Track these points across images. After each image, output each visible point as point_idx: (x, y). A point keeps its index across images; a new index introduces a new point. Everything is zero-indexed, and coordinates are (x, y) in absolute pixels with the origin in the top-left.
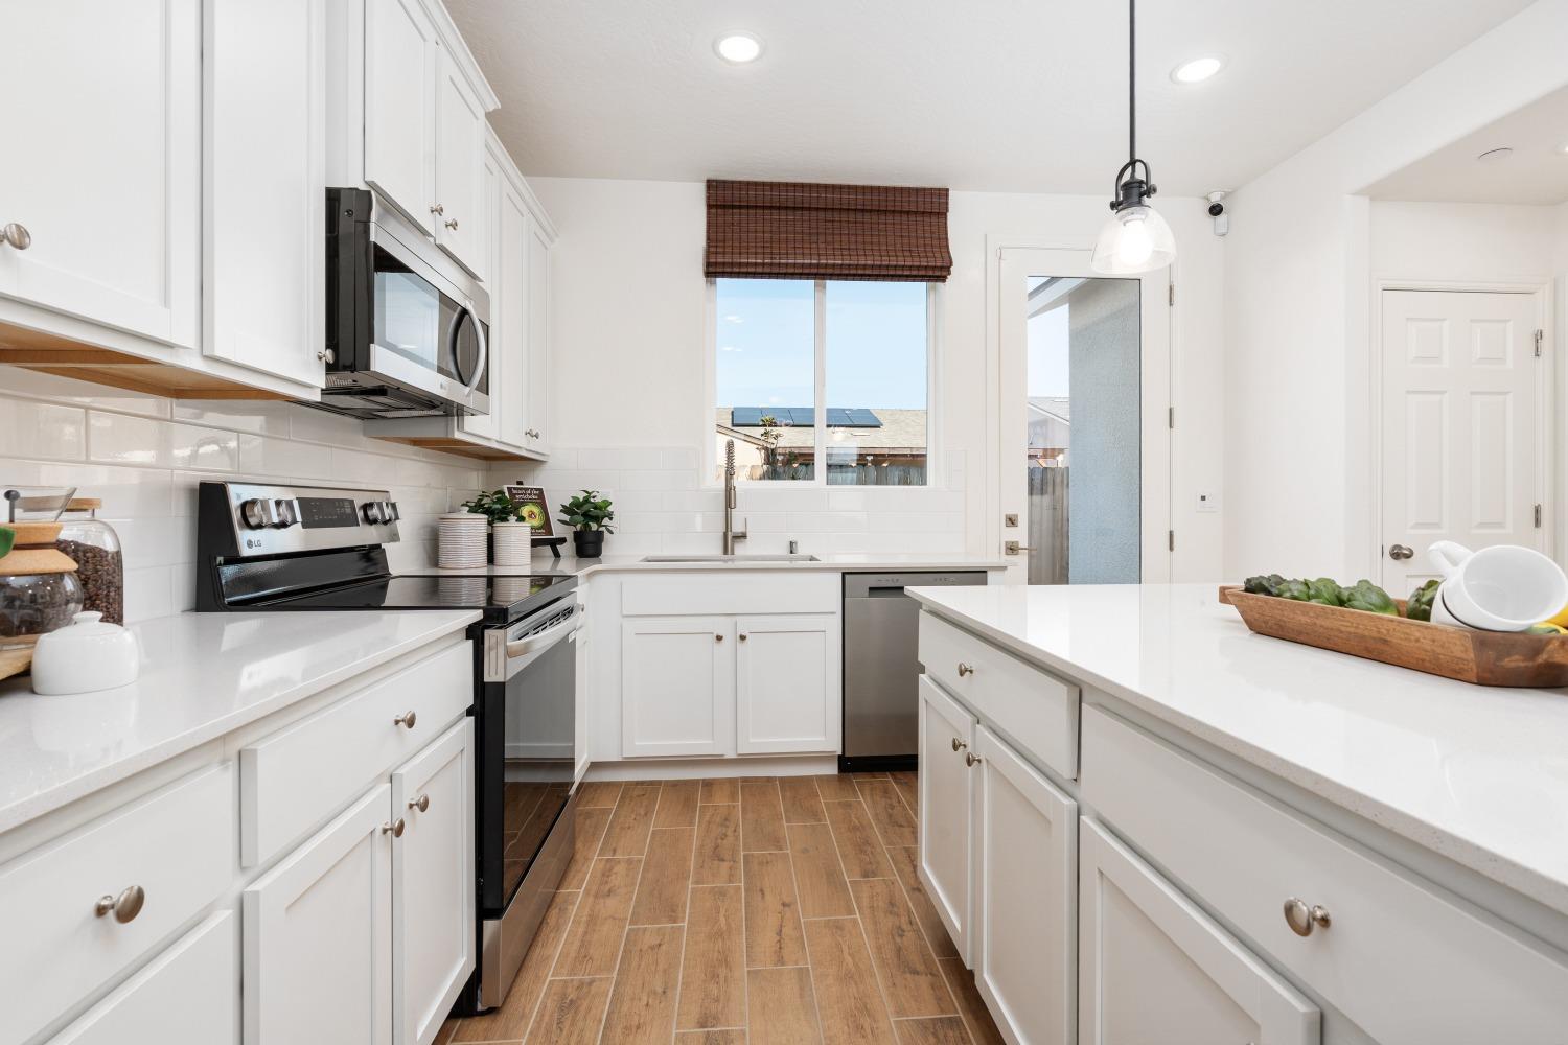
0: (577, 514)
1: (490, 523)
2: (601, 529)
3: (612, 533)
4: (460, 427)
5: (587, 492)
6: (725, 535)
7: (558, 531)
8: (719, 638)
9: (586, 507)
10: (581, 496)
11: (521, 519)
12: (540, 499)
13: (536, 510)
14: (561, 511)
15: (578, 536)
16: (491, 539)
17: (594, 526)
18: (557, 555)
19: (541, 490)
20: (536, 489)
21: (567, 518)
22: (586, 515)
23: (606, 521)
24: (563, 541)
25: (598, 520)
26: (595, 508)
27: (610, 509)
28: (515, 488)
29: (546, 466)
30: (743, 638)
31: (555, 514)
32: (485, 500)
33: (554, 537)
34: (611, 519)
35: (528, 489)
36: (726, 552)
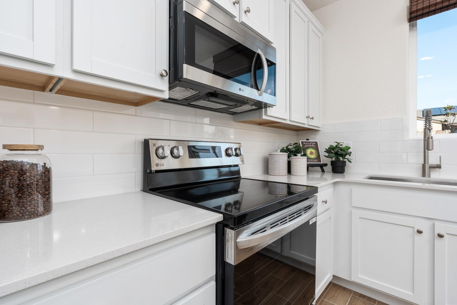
0: (332, 153)
1: (289, 157)
2: (345, 160)
3: (350, 162)
4: (266, 114)
5: (337, 143)
6: (424, 166)
7: (324, 160)
8: (420, 232)
9: (336, 150)
10: (335, 145)
11: (305, 155)
12: (316, 146)
13: (314, 151)
14: (325, 151)
15: (333, 163)
16: (289, 163)
17: (341, 159)
18: (323, 171)
19: (316, 142)
20: (314, 142)
21: (327, 154)
22: (337, 154)
23: (347, 156)
24: (326, 165)
25: (343, 156)
26: (341, 150)
27: (349, 151)
28: (305, 142)
29: (320, 132)
30: (440, 236)
31: (323, 153)
32: (290, 147)
33: (322, 163)
34: (350, 155)
35: (310, 142)
36: (424, 175)
